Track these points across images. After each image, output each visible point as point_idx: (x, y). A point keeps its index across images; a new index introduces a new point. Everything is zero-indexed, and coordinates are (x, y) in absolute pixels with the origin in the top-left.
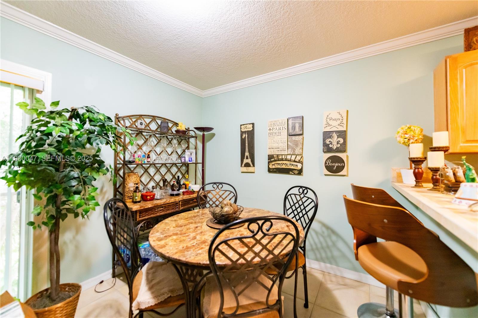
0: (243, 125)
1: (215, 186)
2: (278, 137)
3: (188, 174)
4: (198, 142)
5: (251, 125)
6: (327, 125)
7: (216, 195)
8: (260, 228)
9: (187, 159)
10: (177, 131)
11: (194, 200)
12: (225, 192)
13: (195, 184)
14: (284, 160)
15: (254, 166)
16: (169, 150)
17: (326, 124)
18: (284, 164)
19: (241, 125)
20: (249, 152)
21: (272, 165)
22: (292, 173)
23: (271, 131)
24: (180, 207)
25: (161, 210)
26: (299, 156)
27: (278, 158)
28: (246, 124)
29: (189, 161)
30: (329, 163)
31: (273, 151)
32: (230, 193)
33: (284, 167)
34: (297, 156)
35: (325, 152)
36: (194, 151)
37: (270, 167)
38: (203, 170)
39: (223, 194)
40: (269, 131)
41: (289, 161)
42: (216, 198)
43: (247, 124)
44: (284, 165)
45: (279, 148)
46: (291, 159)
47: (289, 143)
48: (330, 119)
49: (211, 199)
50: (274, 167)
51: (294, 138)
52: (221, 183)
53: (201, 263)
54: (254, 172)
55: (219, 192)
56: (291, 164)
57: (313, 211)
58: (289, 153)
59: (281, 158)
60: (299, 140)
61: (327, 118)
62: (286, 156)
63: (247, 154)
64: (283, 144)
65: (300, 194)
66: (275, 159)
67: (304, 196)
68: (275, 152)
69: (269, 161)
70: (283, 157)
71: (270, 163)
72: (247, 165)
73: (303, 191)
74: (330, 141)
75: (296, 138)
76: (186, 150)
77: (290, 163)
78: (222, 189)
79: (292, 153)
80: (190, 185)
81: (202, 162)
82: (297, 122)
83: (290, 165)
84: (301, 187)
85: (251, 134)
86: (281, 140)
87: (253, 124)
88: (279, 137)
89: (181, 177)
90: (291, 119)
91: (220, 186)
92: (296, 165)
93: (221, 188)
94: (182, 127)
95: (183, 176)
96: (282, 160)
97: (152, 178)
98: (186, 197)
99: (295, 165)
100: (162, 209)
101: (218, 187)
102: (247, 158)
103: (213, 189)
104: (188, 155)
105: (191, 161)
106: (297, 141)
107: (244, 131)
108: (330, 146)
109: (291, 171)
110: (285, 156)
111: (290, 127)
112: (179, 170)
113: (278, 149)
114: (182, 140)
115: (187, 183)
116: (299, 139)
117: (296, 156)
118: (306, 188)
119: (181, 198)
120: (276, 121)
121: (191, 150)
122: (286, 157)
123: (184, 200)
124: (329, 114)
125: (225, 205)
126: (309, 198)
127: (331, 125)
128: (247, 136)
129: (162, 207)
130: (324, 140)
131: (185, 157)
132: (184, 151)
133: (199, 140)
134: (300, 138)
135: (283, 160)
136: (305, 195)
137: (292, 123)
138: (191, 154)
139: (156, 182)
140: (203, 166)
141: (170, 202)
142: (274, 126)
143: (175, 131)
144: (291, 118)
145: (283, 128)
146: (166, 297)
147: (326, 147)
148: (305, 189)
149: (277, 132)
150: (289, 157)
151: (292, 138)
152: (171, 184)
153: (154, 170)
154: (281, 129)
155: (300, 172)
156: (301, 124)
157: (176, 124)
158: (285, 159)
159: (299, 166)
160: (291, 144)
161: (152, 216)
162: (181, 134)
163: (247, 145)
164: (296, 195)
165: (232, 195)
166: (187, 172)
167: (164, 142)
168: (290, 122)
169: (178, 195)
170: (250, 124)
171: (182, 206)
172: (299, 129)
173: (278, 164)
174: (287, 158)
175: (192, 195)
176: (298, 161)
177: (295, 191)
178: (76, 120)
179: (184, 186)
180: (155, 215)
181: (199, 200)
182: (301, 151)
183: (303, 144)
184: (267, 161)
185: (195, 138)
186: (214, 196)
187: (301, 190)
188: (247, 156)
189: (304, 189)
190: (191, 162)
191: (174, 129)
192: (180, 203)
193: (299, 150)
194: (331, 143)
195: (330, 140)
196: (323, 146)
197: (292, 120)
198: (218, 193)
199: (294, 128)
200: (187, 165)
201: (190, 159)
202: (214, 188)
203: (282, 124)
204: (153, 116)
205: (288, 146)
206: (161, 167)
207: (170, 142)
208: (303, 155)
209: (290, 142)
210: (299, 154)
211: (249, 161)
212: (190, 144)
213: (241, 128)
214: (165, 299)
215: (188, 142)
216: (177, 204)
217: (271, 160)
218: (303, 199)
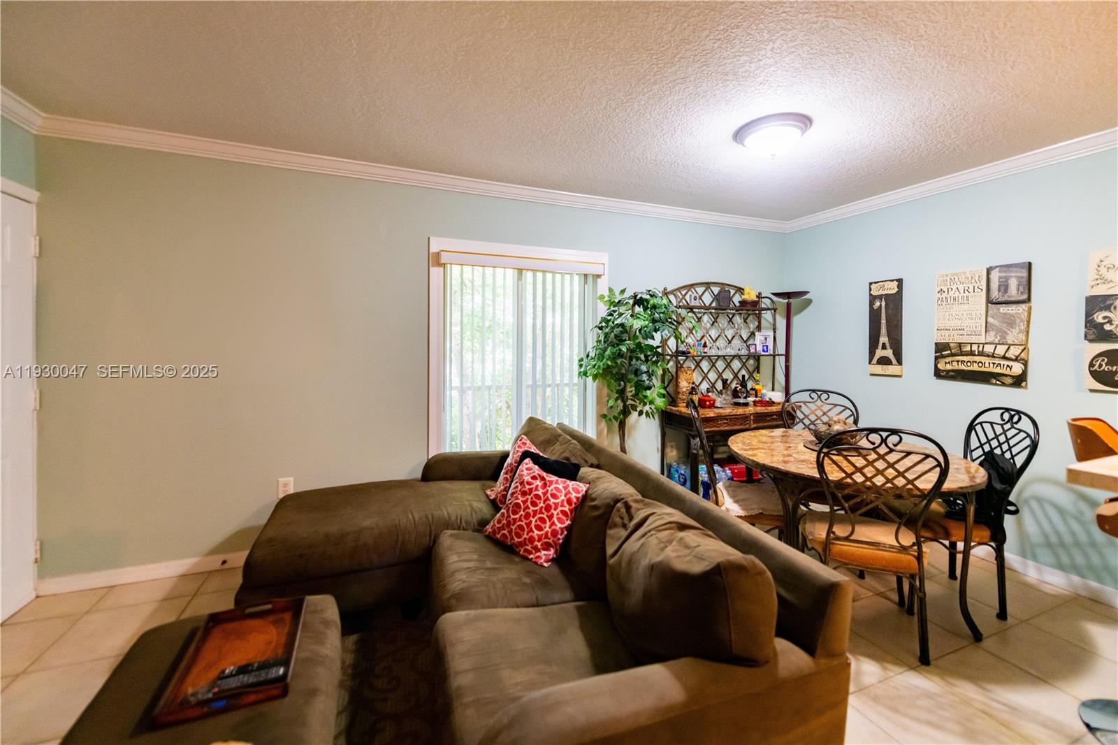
0: (876, 283)
1: (814, 395)
2: (962, 306)
3: (758, 372)
4: (778, 317)
5: (896, 283)
6: (1099, 281)
7: (816, 410)
8: (884, 441)
9: (759, 348)
10: (743, 303)
11: (773, 415)
12: (833, 408)
13: (773, 390)
14: (977, 353)
15: (900, 362)
16: (730, 333)
17: (1097, 280)
18: (976, 362)
19: (871, 284)
20: (889, 334)
21: (946, 363)
22: (998, 382)
23: (945, 295)
24: (752, 423)
25: (725, 423)
26: (1017, 347)
27: (961, 349)
28: (882, 281)
29: (764, 351)
30: (1100, 366)
31: (947, 335)
32: (844, 410)
33: (975, 368)
34: (1012, 347)
35: (1091, 341)
36: (771, 334)
37: (941, 366)
38: (787, 368)
39: (830, 410)
40: (939, 295)
41: (988, 356)
42: (817, 416)
43: (886, 281)
44: (975, 365)
45: (963, 330)
46: (994, 353)
47: (990, 320)
48: (1108, 268)
49: (806, 417)
50: (949, 367)
51: (1003, 309)
52: (826, 392)
53: (806, 474)
54: (900, 376)
55: (822, 406)
56: (994, 364)
57: (1026, 453)
58: (989, 339)
59: (969, 349)
60: (1019, 314)
61: (1099, 266)
62: (981, 346)
63: (884, 339)
64: (973, 321)
65: (1003, 422)
66: (953, 351)
67: (1013, 427)
68: (952, 338)
69: (937, 354)
70: (975, 348)
71: (939, 360)
72: (884, 361)
73: (1012, 417)
74: (1105, 318)
75: (1010, 309)
76: (757, 333)
77: (991, 362)
78: (828, 401)
79: (997, 340)
80: (764, 391)
81: (784, 353)
82: (1013, 275)
83: (992, 365)
84: (1007, 410)
85: (895, 302)
86: (970, 312)
87: (900, 281)
88: (966, 307)
89: (747, 377)
90: (997, 269)
91: (824, 396)
92: (1008, 366)
93: (826, 400)
94: (750, 295)
95: (751, 374)
96: (971, 353)
97: (705, 377)
98: (760, 409)
99: (1005, 367)
100: (726, 421)
101: (819, 397)
102: (884, 347)
103: (811, 400)
104: (760, 340)
105: (767, 351)
106: (1011, 315)
107: (878, 295)
108: (1107, 327)
109: (995, 379)
110: (979, 347)
111: (995, 285)
112: (744, 365)
113: (961, 332)
114: (749, 315)
115: (757, 387)
116: (1019, 312)
117: (1007, 347)
118: (1018, 412)
119: (751, 410)
120: (956, 274)
121: (764, 332)
122: (980, 349)
123: (757, 413)
124: (1107, 257)
125: (835, 422)
126: (1020, 431)
127: (1112, 281)
128: (883, 304)
129: (727, 419)
130: (1089, 315)
131: (755, 345)
132: (753, 334)
133: (779, 314)
134: (1021, 309)
135: (975, 355)
136: (1015, 425)
137: (1000, 278)
138: (766, 339)
139: (711, 383)
140: (787, 360)
141: (738, 413)
142: (952, 284)
143: (739, 302)
144: (997, 267)
145: (976, 288)
146: (757, 513)
147: (1094, 330)
148: (1014, 415)
149: (960, 298)
150: (989, 349)
151: (999, 310)
152: (733, 388)
153: (707, 364)
154: (971, 290)
155: (1019, 381)
156: (1025, 281)
157: (740, 290)
158: (979, 351)
159: (1017, 369)
160: (996, 321)
161: (714, 429)
162: (749, 307)
163: (884, 321)
164: (994, 425)
165: (848, 413)
166: (758, 369)
167: (723, 321)
168: (995, 276)
169: (746, 405)
170: (892, 281)
171: (754, 423)
172: (1018, 290)
173: (960, 363)
174: (985, 350)
175: (769, 408)
176: (1014, 358)
177: (994, 416)
178: (640, 307)
179: (754, 392)
180: (717, 429)
181: (785, 416)
182: (1022, 337)
183: (1029, 322)
184: (933, 355)
185: (773, 311)
186: (813, 412)
187: (1006, 416)
188: (884, 344)
189: (1013, 413)
190: (766, 354)
191: (737, 299)
192: (752, 417)
193: (1018, 334)
194: (1110, 322)
195: (1107, 314)
196: (1086, 327)
197: (1000, 272)
198: (819, 408)
199: (1004, 287)
200: (757, 358)
201: (765, 347)
202: (813, 399)
203: (973, 281)
204: (707, 283)
205: (988, 325)
206: (717, 360)
207: (731, 320)
208: (1030, 345)
209: (993, 317)
210: (1016, 342)
211: (889, 353)
212: (763, 321)
213: (870, 290)
214: (756, 514)
215: (759, 317)
216: (747, 417)
217: (943, 353)
218: (1007, 433)
